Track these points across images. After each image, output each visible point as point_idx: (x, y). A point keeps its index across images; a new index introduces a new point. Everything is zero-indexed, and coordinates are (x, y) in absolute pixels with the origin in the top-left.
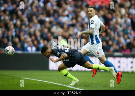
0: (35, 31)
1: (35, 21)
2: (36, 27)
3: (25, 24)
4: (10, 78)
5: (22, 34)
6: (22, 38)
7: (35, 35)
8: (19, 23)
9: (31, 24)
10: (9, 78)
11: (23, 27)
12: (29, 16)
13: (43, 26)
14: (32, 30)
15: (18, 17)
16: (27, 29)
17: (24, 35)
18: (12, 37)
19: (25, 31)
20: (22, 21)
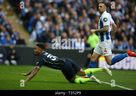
0: (84, 26)
1: (85, 14)
2: (86, 21)
3: (74, 18)
4: (57, 75)
5: (70, 29)
6: (71, 33)
7: (84, 30)
8: (67, 16)
9: (81, 18)
10: (55, 75)
11: (72, 21)
12: (79, 10)
13: (94, 21)
14: (81, 25)
15: (67, 10)
16: (76, 23)
17: (72, 30)
18: (60, 32)
19: (74, 26)
20: (71, 14)
